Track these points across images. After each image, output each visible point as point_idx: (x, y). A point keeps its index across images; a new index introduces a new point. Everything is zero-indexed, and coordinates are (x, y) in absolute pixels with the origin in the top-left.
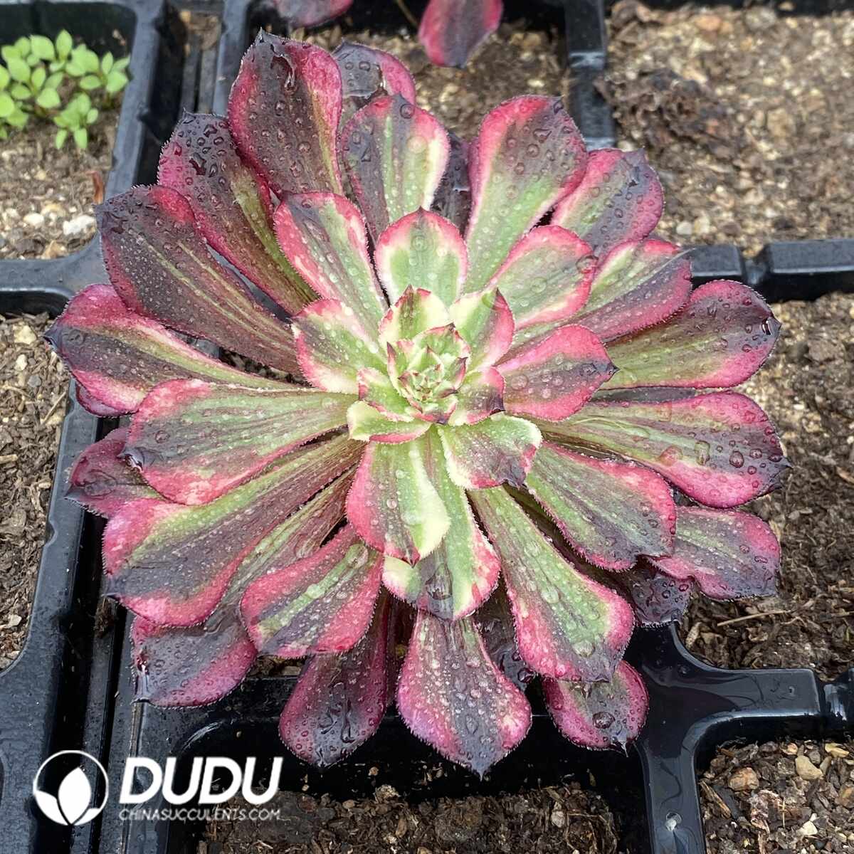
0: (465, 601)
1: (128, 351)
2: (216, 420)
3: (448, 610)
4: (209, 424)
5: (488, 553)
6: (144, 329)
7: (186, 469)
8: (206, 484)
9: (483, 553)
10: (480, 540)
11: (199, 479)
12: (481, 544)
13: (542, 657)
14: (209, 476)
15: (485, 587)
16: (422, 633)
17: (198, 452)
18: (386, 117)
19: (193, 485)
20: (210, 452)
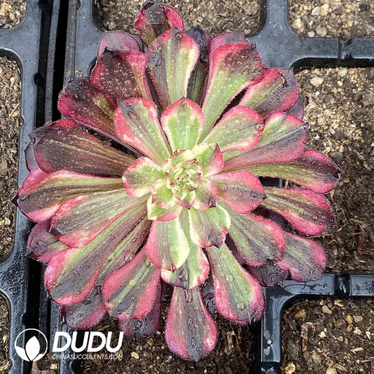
0: (194, 283)
1: (49, 191)
2: (89, 209)
3: (187, 285)
4: (86, 212)
5: (205, 262)
6: (56, 177)
7: (78, 234)
8: (87, 238)
9: (203, 262)
10: (202, 256)
11: (83, 237)
12: (202, 258)
13: (224, 309)
14: (87, 235)
15: (202, 278)
16: (176, 296)
17: (82, 225)
18: (168, 40)
19: (81, 239)
20: (87, 224)
